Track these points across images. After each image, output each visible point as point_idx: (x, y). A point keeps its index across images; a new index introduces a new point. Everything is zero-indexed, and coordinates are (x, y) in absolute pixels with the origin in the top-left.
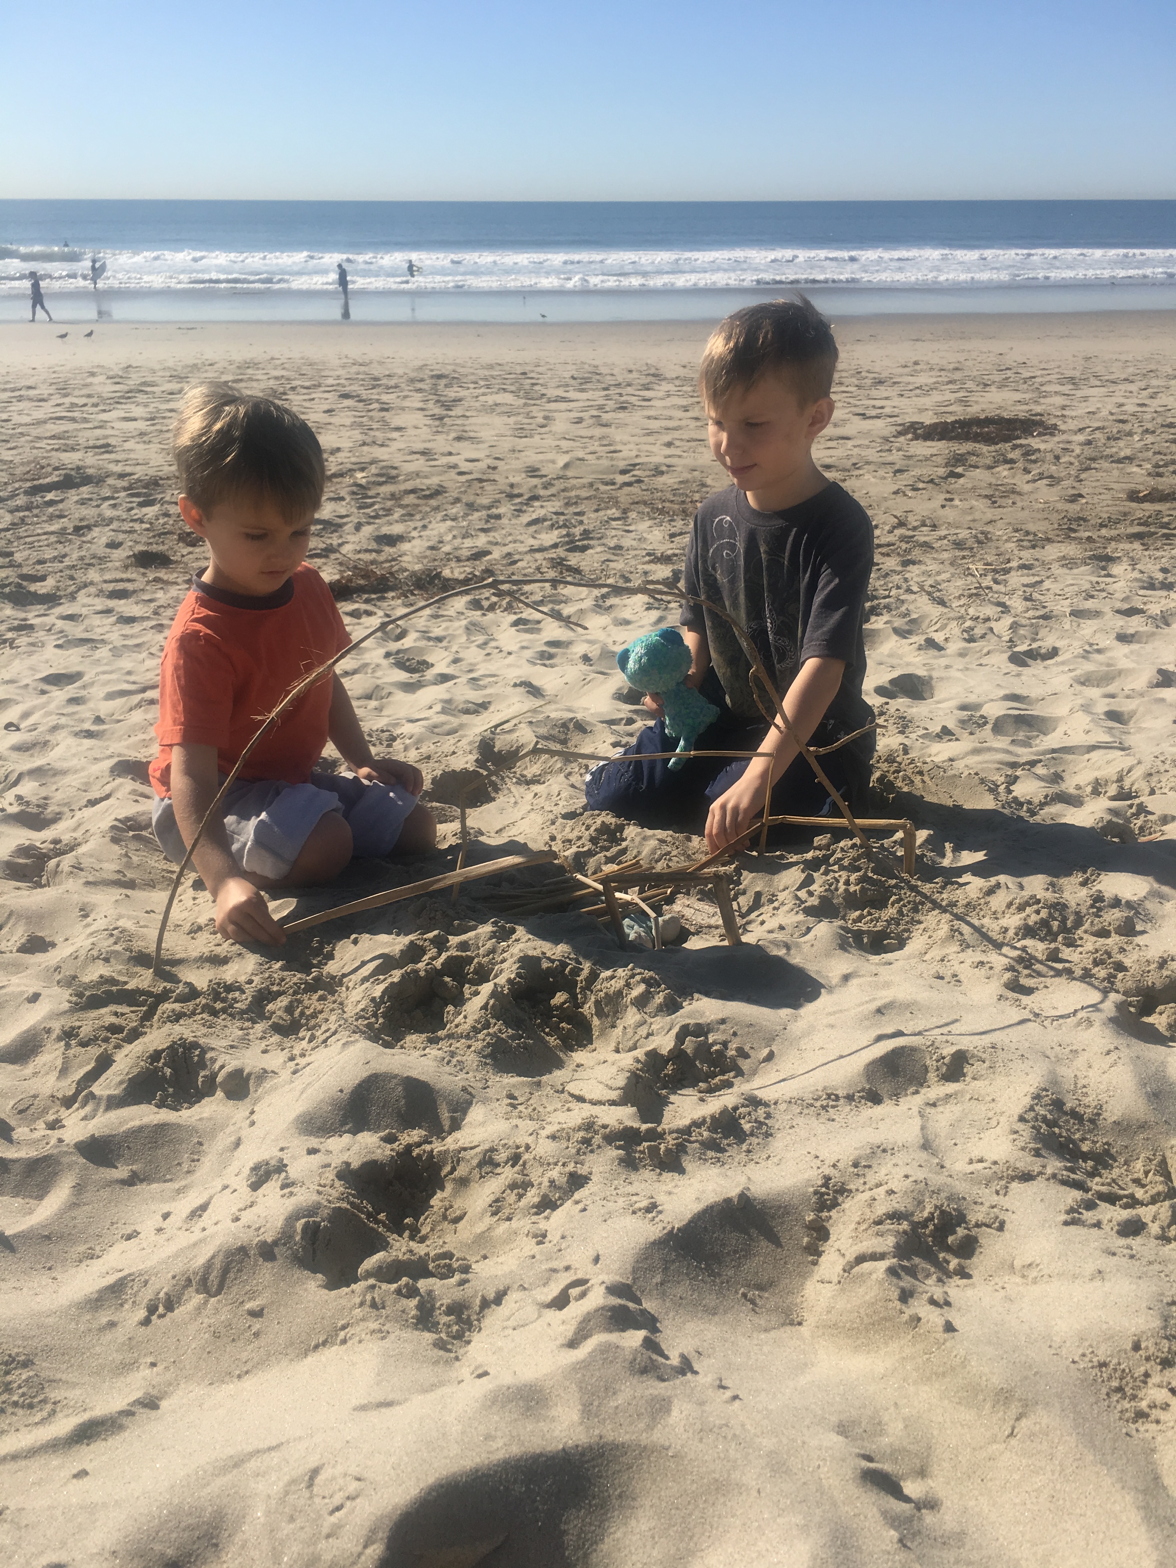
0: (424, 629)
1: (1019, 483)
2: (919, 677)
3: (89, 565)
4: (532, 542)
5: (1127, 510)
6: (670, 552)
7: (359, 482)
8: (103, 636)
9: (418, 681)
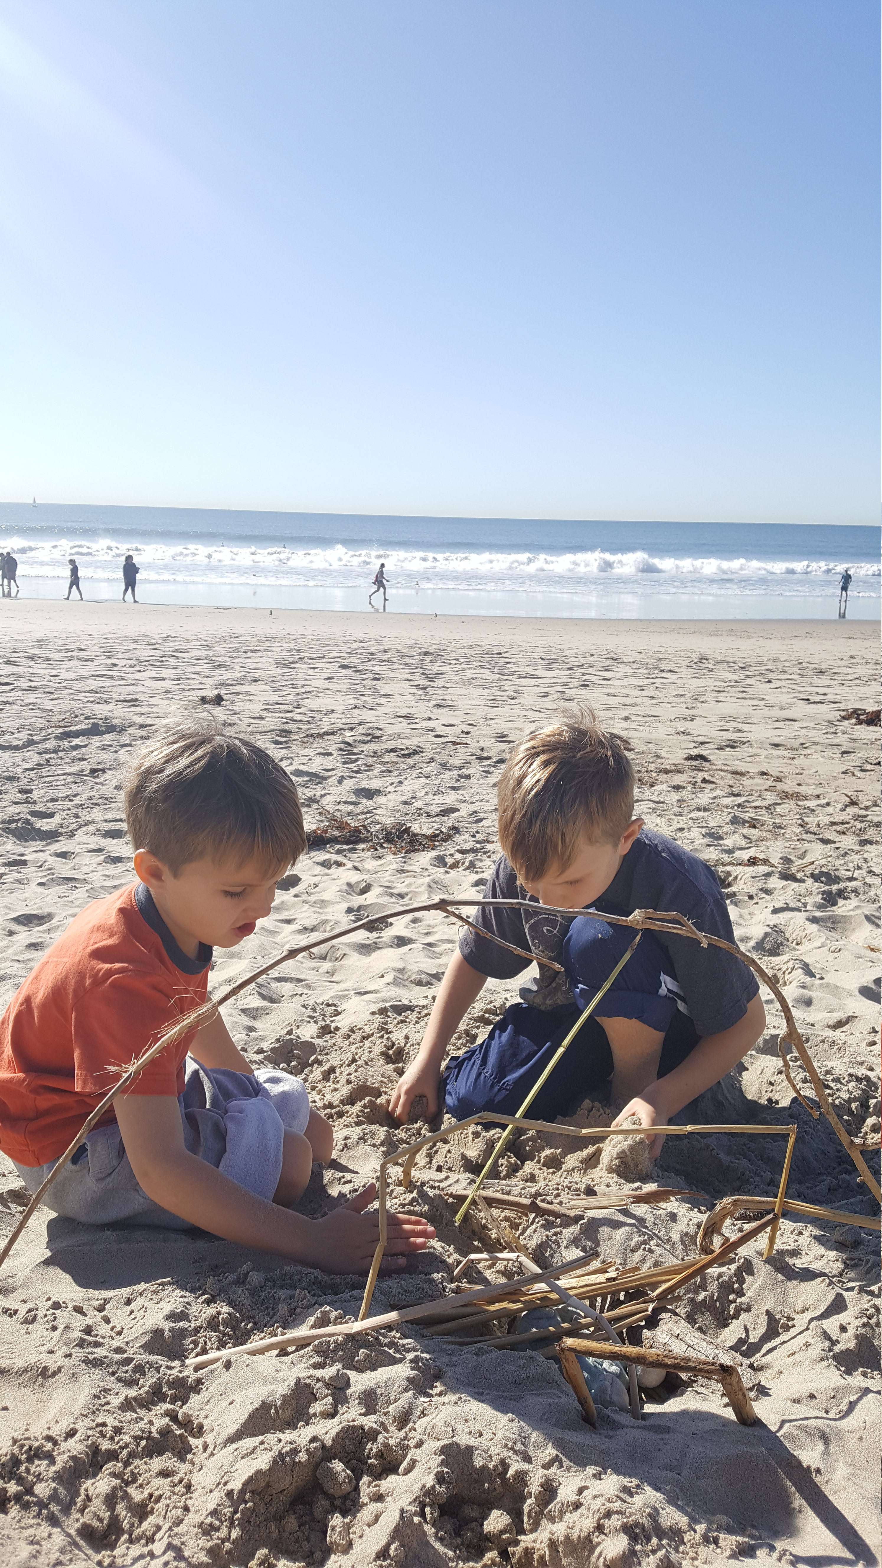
0: (388, 884)
3: (96, 804)
7: (347, 740)
8: (86, 876)
9: (376, 943)
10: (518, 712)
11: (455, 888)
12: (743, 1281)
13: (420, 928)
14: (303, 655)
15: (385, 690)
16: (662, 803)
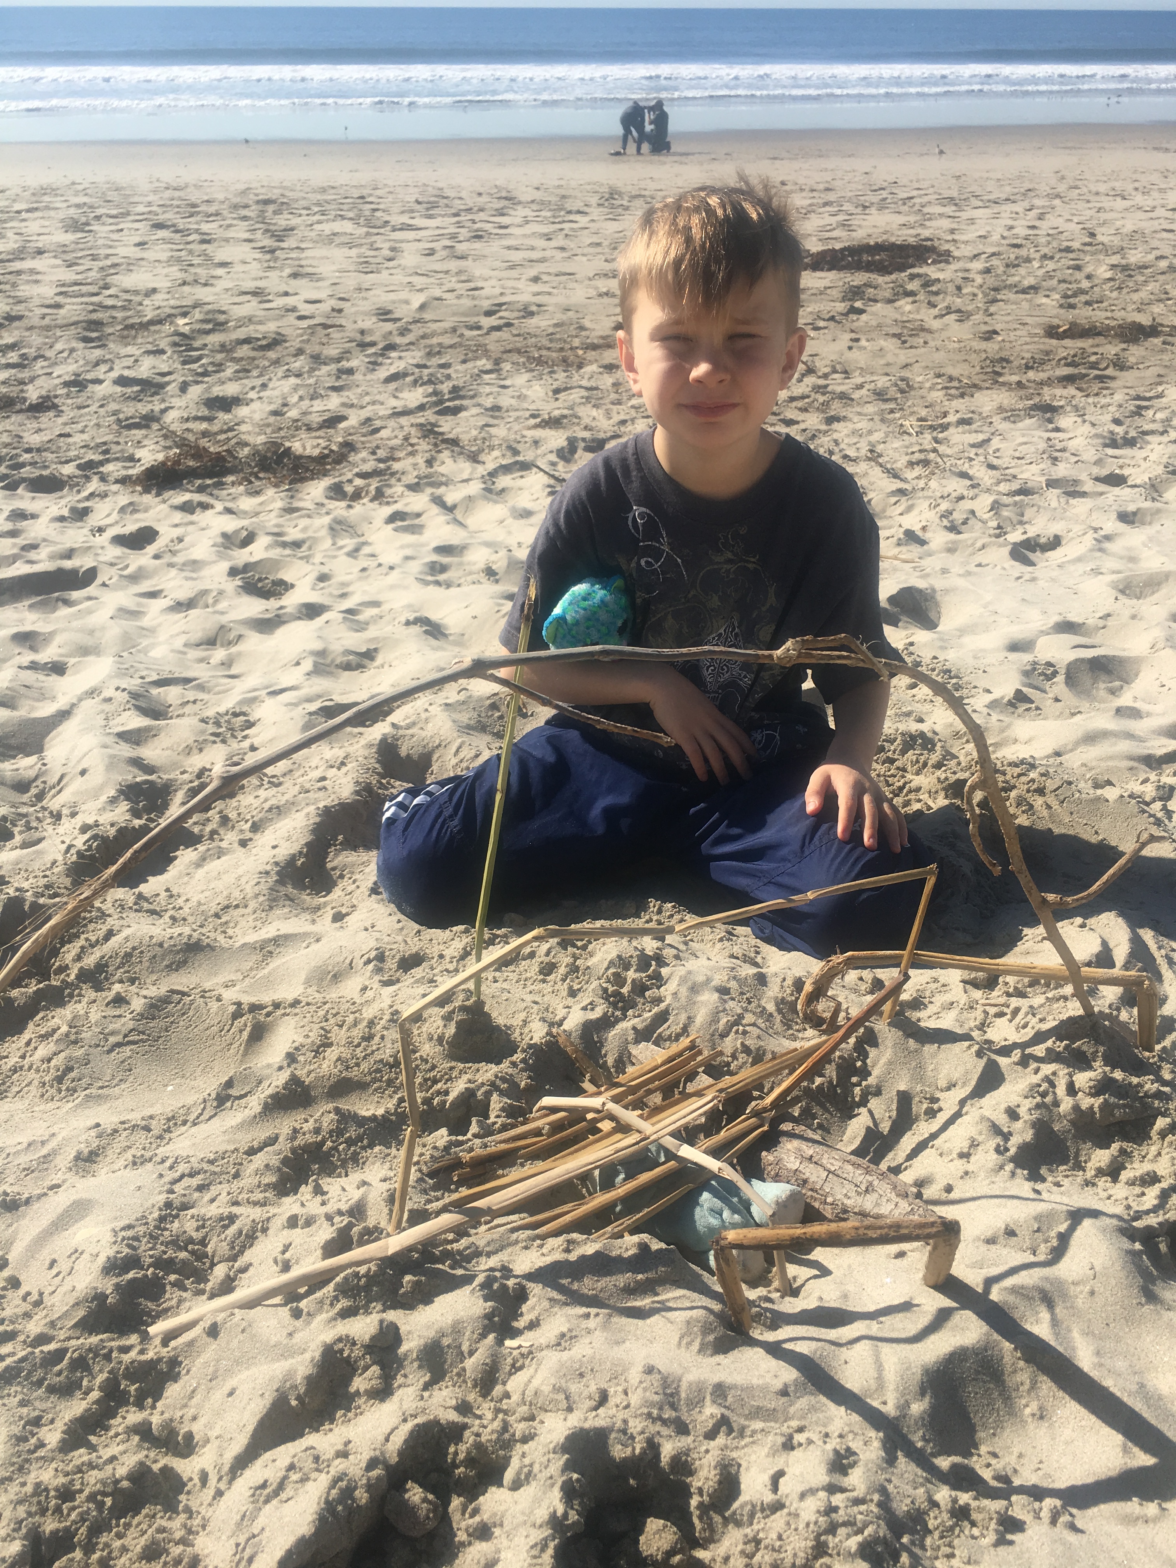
0: (276, 530)
1: (926, 319)
2: (920, 591)
4: (393, 402)
5: (1047, 348)
6: (556, 413)
7: (182, 330)
9: (277, 616)
10: (400, 278)
11: (364, 527)
12: (866, 1056)
13: (331, 587)
14: (99, 212)
15: (221, 256)
16: (596, 389)
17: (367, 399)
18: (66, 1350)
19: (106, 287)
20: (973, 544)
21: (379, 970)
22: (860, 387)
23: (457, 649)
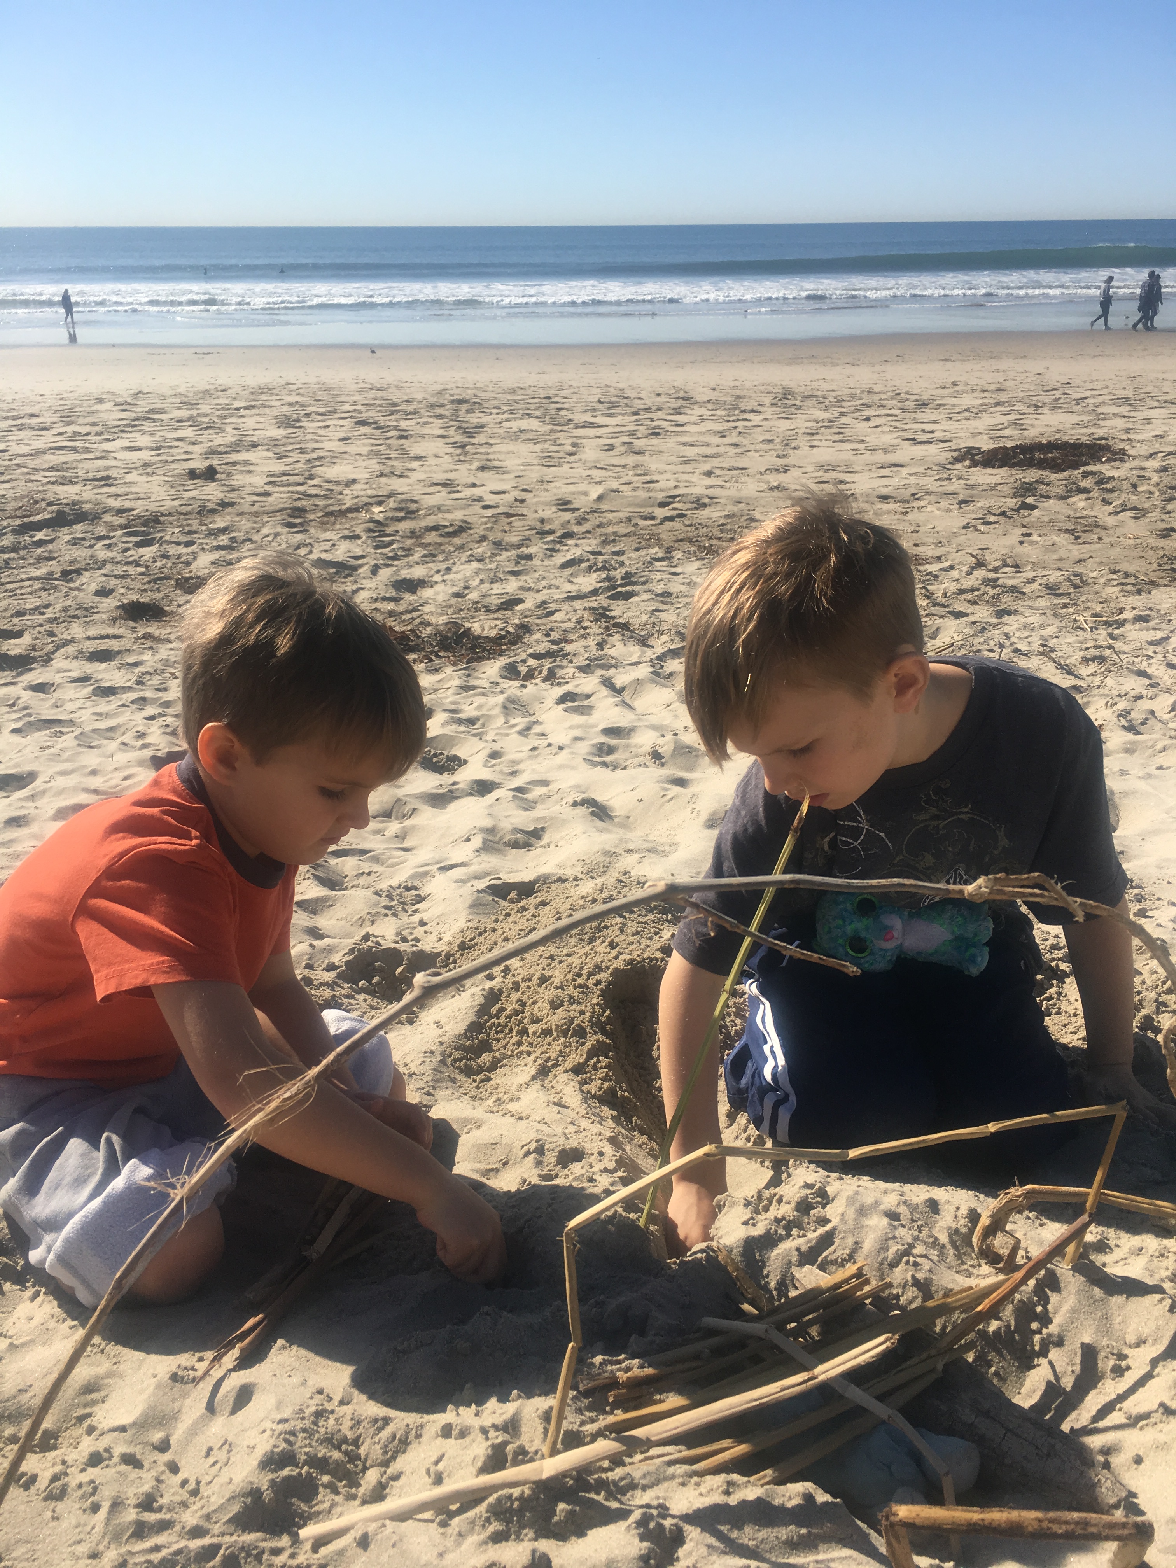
1: (1100, 516)
3: (74, 617)
7: (376, 517)
8: (73, 715)
9: (450, 791)
10: (581, 471)
11: (536, 707)
12: (1047, 1301)
13: (502, 765)
14: (309, 410)
17: (544, 583)
18: (218, 1547)
19: (311, 477)
20: (1153, 746)
21: (539, 1163)
22: (1032, 581)
23: (621, 831)
